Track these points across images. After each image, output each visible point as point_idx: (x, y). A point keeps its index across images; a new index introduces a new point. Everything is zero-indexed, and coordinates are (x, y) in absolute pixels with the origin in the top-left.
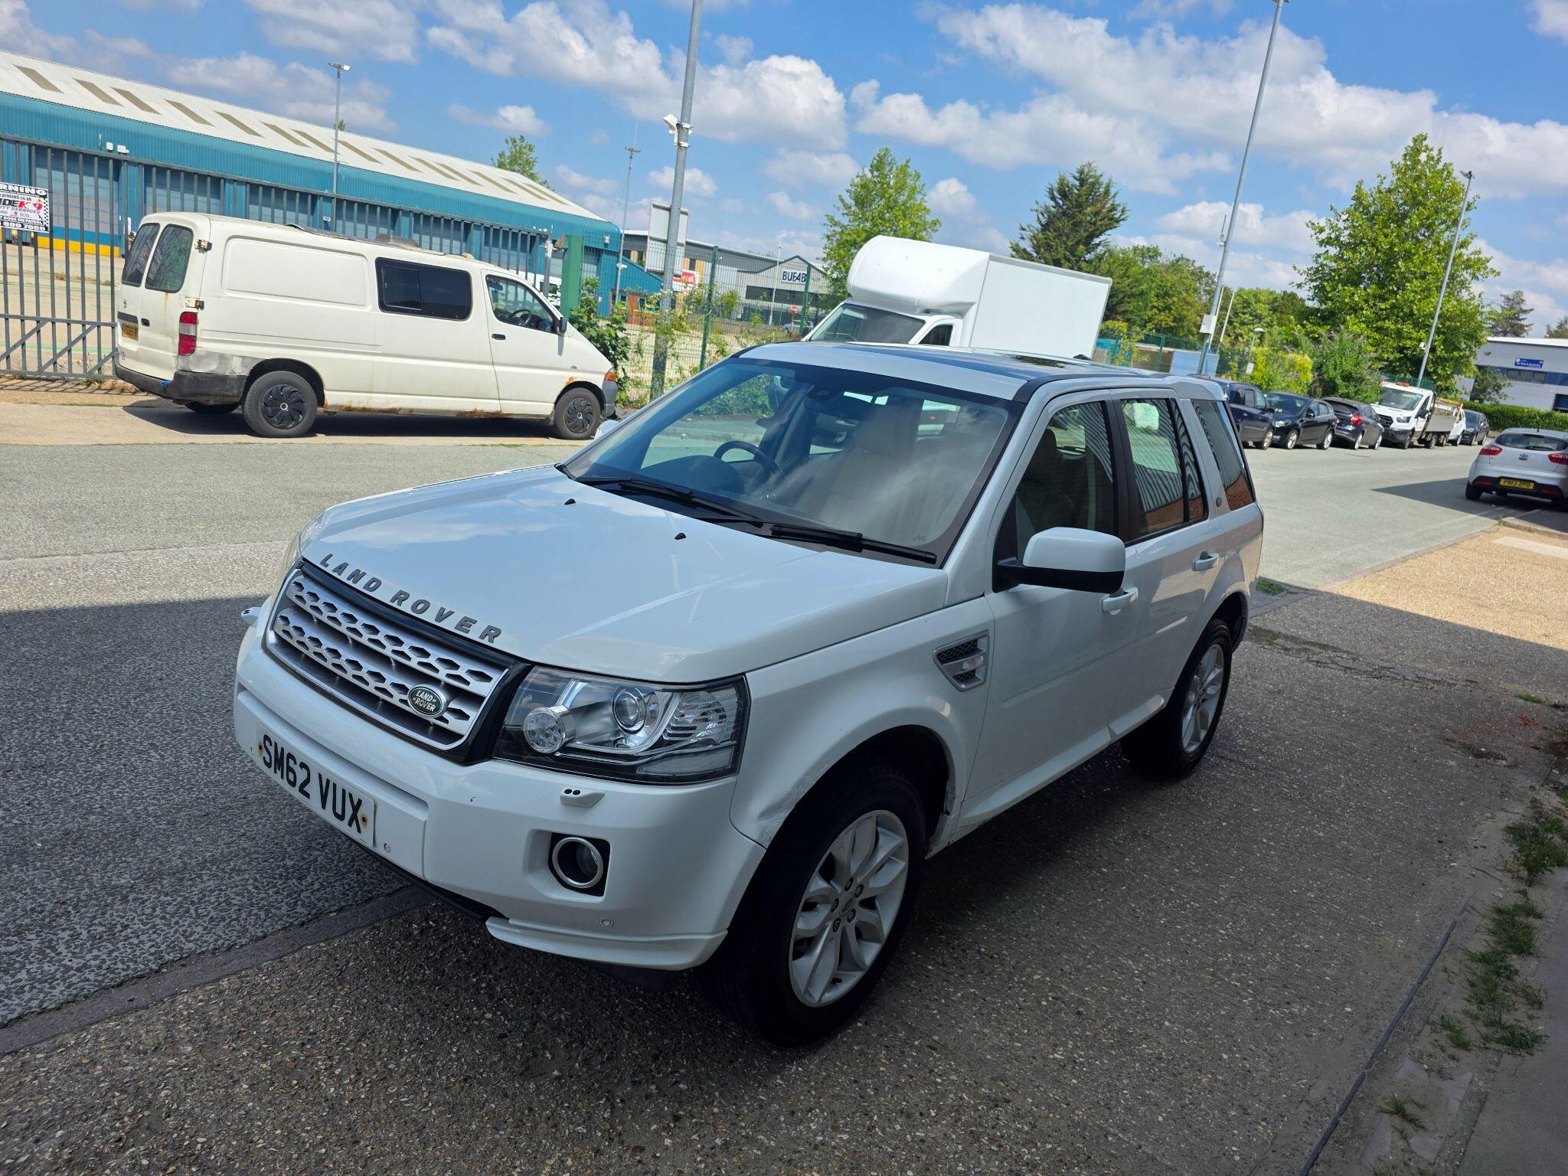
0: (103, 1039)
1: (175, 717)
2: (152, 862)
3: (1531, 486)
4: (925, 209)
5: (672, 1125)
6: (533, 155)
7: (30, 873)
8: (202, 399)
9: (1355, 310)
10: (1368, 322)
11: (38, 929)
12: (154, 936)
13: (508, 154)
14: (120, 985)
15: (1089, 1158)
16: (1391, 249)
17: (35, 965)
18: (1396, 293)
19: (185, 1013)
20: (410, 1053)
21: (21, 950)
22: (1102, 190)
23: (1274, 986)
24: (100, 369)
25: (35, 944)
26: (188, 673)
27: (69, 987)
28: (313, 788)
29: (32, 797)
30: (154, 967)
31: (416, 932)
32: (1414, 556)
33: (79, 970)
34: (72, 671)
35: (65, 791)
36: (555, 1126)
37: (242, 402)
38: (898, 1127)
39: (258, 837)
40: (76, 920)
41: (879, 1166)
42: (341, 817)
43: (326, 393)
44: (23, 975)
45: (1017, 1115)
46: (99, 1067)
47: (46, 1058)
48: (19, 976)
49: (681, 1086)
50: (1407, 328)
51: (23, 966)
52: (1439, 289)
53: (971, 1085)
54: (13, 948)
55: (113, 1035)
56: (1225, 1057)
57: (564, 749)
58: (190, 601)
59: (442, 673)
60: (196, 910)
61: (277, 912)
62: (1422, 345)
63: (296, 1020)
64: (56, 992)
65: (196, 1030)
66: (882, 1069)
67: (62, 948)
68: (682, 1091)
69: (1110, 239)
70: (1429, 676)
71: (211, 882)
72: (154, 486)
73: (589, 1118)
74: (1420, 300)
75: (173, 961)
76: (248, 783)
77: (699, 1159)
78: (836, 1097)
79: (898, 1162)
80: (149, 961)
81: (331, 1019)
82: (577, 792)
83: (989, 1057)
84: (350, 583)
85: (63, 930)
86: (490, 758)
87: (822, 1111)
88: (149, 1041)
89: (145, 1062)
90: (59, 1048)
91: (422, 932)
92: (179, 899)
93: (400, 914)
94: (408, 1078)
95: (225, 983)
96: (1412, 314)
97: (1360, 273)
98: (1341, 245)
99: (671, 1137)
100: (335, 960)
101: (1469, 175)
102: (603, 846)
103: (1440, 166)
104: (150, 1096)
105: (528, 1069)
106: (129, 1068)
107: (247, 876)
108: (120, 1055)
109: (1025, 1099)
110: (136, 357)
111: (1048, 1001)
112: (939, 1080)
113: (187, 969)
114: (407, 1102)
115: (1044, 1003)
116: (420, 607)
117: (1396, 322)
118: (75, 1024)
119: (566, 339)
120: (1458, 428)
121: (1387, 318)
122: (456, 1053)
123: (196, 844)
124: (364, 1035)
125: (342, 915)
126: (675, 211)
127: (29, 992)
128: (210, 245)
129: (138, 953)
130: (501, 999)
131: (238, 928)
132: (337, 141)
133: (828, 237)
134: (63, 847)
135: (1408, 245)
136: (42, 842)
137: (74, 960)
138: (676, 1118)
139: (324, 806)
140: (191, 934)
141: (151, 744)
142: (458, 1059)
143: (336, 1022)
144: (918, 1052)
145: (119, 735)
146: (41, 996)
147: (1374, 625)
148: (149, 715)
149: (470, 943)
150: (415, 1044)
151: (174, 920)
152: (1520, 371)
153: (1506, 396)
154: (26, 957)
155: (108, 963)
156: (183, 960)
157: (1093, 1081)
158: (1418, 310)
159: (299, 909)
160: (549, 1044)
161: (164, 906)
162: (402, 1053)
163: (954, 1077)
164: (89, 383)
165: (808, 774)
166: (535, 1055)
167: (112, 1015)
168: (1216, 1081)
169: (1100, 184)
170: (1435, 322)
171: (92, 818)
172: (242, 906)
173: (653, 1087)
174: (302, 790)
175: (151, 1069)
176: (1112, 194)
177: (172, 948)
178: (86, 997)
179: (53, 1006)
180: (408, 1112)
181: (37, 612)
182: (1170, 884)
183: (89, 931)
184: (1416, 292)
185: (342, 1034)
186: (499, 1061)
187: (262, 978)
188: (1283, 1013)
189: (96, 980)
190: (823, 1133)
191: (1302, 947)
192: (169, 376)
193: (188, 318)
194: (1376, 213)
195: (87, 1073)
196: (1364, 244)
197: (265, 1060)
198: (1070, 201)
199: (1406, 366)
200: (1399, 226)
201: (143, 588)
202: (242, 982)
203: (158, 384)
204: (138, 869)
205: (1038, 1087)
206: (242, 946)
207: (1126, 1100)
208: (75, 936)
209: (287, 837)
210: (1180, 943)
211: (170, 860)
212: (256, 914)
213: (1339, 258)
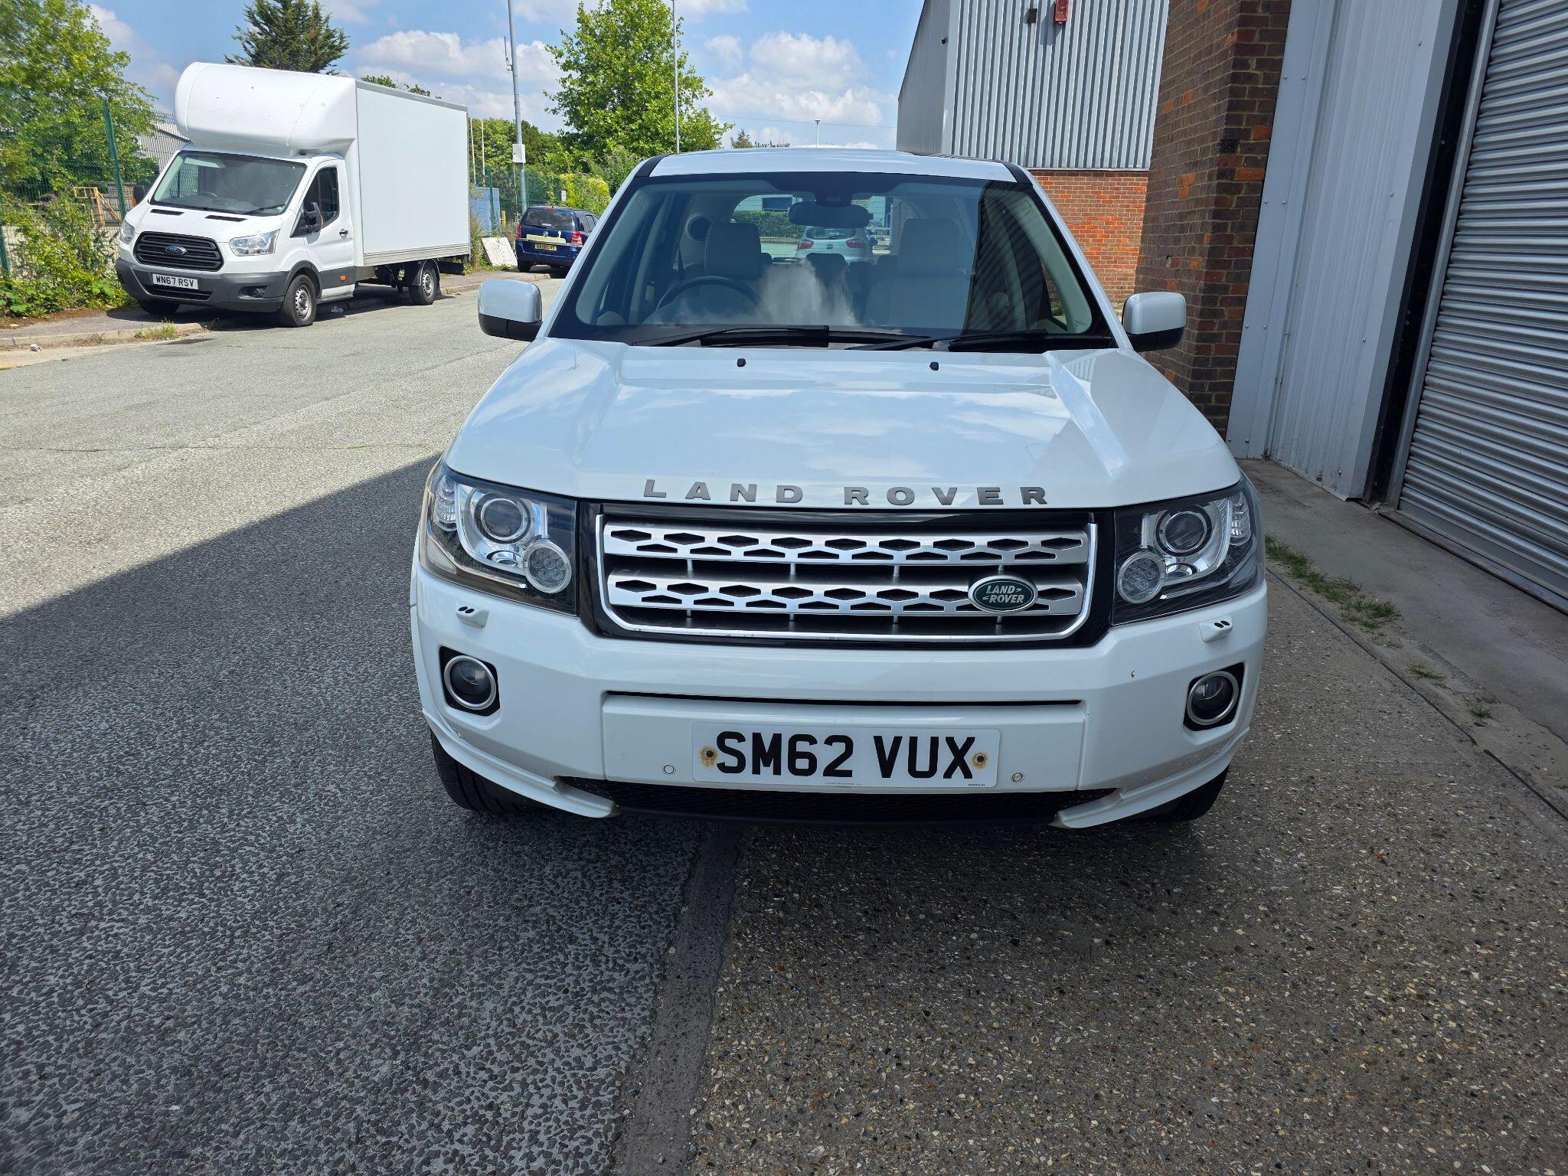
16: (625, 70)
18: (639, 114)
52: (673, 107)
97: (604, 96)
98: (583, 68)
135: (637, 66)
194: (603, 35)
196: (601, 66)
198: (278, 27)
200: (626, 49)
213: (583, 81)
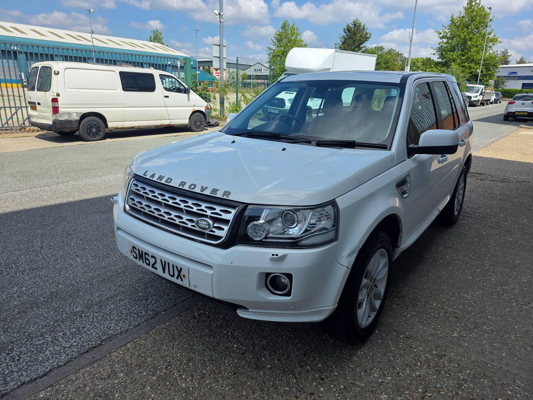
0: (86, 375)
1: (82, 244)
2: (88, 300)
3: (527, 114)
4: (302, 40)
5: (321, 382)
6: (162, 36)
7: (41, 311)
8: (64, 130)
9: (454, 60)
10: (459, 64)
11: (49, 333)
12: (96, 330)
13: (152, 36)
14: (87, 352)
15: (485, 374)
16: (465, 37)
17: (52, 348)
18: (468, 53)
19: (116, 360)
20: (210, 365)
21: (44, 342)
22: (362, 28)
23: (521, 298)
24: (24, 124)
25: (49, 339)
26: (83, 227)
27: (67, 355)
28: (159, 265)
29: (35, 281)
30: (99, 342)
31: (197, 316)
32: (496, 141)
33: (69, 347)
34: (39, 231)
35: (47, 277)
36: (276, 389)
37: (78, 130)
38: (408, 372)
39: (126, 286)
40: (64, 327)
41: (407, 389)
42: (173, 276)
43: (108, 123)
44: (48, 352)
45: (451, 361)
46: (88, 388)
47: (65, 386)
48: (46, 353)
49: (319, 365)
50: (473, 65)
51: (47, 349)
52: (483, 50)
53: (428, 351)
54: (41, 342)
55: (90, 373)
56: (516, 327)
57: (266, 238)
58: (77, 201)
59: (209, 213)
60: (110, 317)
61: (141, 314)
62: (478, 70)
63: (161, 357)
64: (62, 358)
65: (123, 367)
66: (392, 348)
67: (60, 339)
68: (320, 368)
69: (366, 45)
70: (520, 180)
71: (112, 306)
72: (53, 162)
73: (288, 383)
74: (476, 55)
75: (106, 339)
76: (117, 265)
77: (337, 395)
78: (379, 362)
79: (414, 386)
80: (96, 340)
81: (175, 355)
82: (277, 255)
83: (430, 339)
84: (159, 181)
85: (59, 332)
86: (235, 245)
87: (377, 369)
88: (105, 374)
89: (106, 383)
90: (69, 381)
91: (199, 315)
92: (102, 314)
93: (189, 309)
94: (212, 376)
95: (129, 345)
96: (474, 60)
97: (455, 47)
98: (448, 38)
99: (323, 387)
100: (169, 331)
101: (490, 8)
102: (289, 276)
103: (480, 7)
104: (111, 397)
105: (257, 366)
106: (100, 386)
107: (126, 302)
108: (95, 381)
109: (451, 354)
110: (37, 117)
111: (443, 314)
112: (416, 350)
113: (112, 341)
114: (215, 386)
115: (441, 315)
116: (192, 187)
117: (469, 63)
118: (73, 371)
119: (190, 95)
120: (493, 98)
121: (465, 62)
122: (228, 363)
123: (103, 291)
124: (189, 360)
125: (166, 312)
126: (221, 46)
127: (52, 359)
128: (58, 72)
129: (91, 337)
130: (238, 339)
131: (128, 322)
132: (92, 38)
133: (269, 54)
134: (52, 299)
135: (471, 35)
136: (43, 298)
137: (67, 344)
138: (322, 379)
139: (164, 272)
140: (110, 327)
141: (76, 255)
142: (229, 365)
143: (177, 356)
144: (403, 340)
145: (63, 253)
146: (57, 360)
147: (494, 165)
148: (72, 244)
149: (219, 317)
150: (211, 361)
151: (102, 323)
152: (510, 76)
153: (506, 85)
154: (47, 345)
155: (81, 343)
156: (110, 338)
157: (473, 343)
158: (476, 58)
159: (149, 312)
160: (262, 355)
161: (97, 317)
162: (206, 366)
163: (421, 348)
164: (21, 130)
165: (363, 237)
166: (258, 360)
167: (87, 365)
168: (517, 336)
169: (361, 26)
170: (482, 62)
171: (60, 286)
172: (127, 313)
173: (308, 367)
174: (153, 266)
175: (109, 385)
176: (365, 29)
177: (104, 334)
178: (75, 358)
179: (63, 364)
180: (216, 390)
181: (21, 211)
182: (467, 264)
183: (70, 331)
184: (474, 52)
185: (181, 361)
186: (245, 364)
187: (142, 342)
188: (529, 307)
189: (77, 351)
190: (380, 377)
191: (524, 282)
192: (50, 123)
193: (55, 100)
194: (459, 25)
195: (83, 391)
196: (456, 37)
197: (154, 376)
199: (474, 78)
200: (467, 29)
201: (59, 198)
202: (136, 344)
203: (47, 126)
204: (83, 304)
205: (453, 348)
206: (131, 330)
207: (488, 349)
208: (65, 334)
209: (137, 285)
210: (480, 286)
211: (94, 299)
212: (133, 316)
213: (447, 43)
